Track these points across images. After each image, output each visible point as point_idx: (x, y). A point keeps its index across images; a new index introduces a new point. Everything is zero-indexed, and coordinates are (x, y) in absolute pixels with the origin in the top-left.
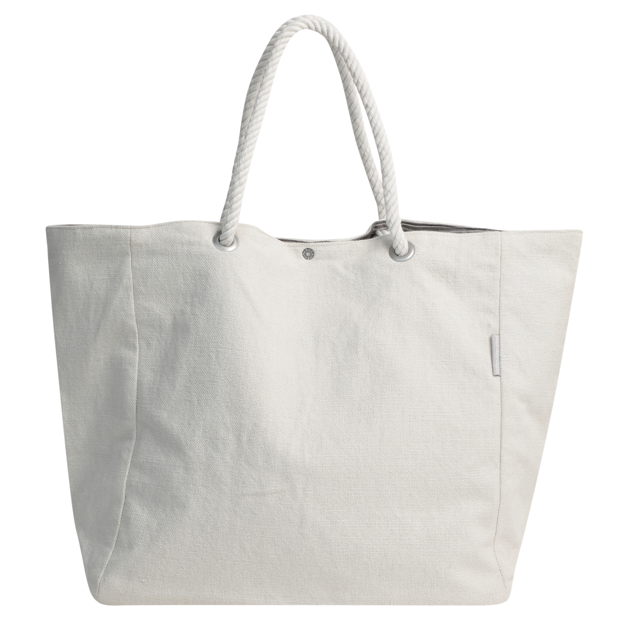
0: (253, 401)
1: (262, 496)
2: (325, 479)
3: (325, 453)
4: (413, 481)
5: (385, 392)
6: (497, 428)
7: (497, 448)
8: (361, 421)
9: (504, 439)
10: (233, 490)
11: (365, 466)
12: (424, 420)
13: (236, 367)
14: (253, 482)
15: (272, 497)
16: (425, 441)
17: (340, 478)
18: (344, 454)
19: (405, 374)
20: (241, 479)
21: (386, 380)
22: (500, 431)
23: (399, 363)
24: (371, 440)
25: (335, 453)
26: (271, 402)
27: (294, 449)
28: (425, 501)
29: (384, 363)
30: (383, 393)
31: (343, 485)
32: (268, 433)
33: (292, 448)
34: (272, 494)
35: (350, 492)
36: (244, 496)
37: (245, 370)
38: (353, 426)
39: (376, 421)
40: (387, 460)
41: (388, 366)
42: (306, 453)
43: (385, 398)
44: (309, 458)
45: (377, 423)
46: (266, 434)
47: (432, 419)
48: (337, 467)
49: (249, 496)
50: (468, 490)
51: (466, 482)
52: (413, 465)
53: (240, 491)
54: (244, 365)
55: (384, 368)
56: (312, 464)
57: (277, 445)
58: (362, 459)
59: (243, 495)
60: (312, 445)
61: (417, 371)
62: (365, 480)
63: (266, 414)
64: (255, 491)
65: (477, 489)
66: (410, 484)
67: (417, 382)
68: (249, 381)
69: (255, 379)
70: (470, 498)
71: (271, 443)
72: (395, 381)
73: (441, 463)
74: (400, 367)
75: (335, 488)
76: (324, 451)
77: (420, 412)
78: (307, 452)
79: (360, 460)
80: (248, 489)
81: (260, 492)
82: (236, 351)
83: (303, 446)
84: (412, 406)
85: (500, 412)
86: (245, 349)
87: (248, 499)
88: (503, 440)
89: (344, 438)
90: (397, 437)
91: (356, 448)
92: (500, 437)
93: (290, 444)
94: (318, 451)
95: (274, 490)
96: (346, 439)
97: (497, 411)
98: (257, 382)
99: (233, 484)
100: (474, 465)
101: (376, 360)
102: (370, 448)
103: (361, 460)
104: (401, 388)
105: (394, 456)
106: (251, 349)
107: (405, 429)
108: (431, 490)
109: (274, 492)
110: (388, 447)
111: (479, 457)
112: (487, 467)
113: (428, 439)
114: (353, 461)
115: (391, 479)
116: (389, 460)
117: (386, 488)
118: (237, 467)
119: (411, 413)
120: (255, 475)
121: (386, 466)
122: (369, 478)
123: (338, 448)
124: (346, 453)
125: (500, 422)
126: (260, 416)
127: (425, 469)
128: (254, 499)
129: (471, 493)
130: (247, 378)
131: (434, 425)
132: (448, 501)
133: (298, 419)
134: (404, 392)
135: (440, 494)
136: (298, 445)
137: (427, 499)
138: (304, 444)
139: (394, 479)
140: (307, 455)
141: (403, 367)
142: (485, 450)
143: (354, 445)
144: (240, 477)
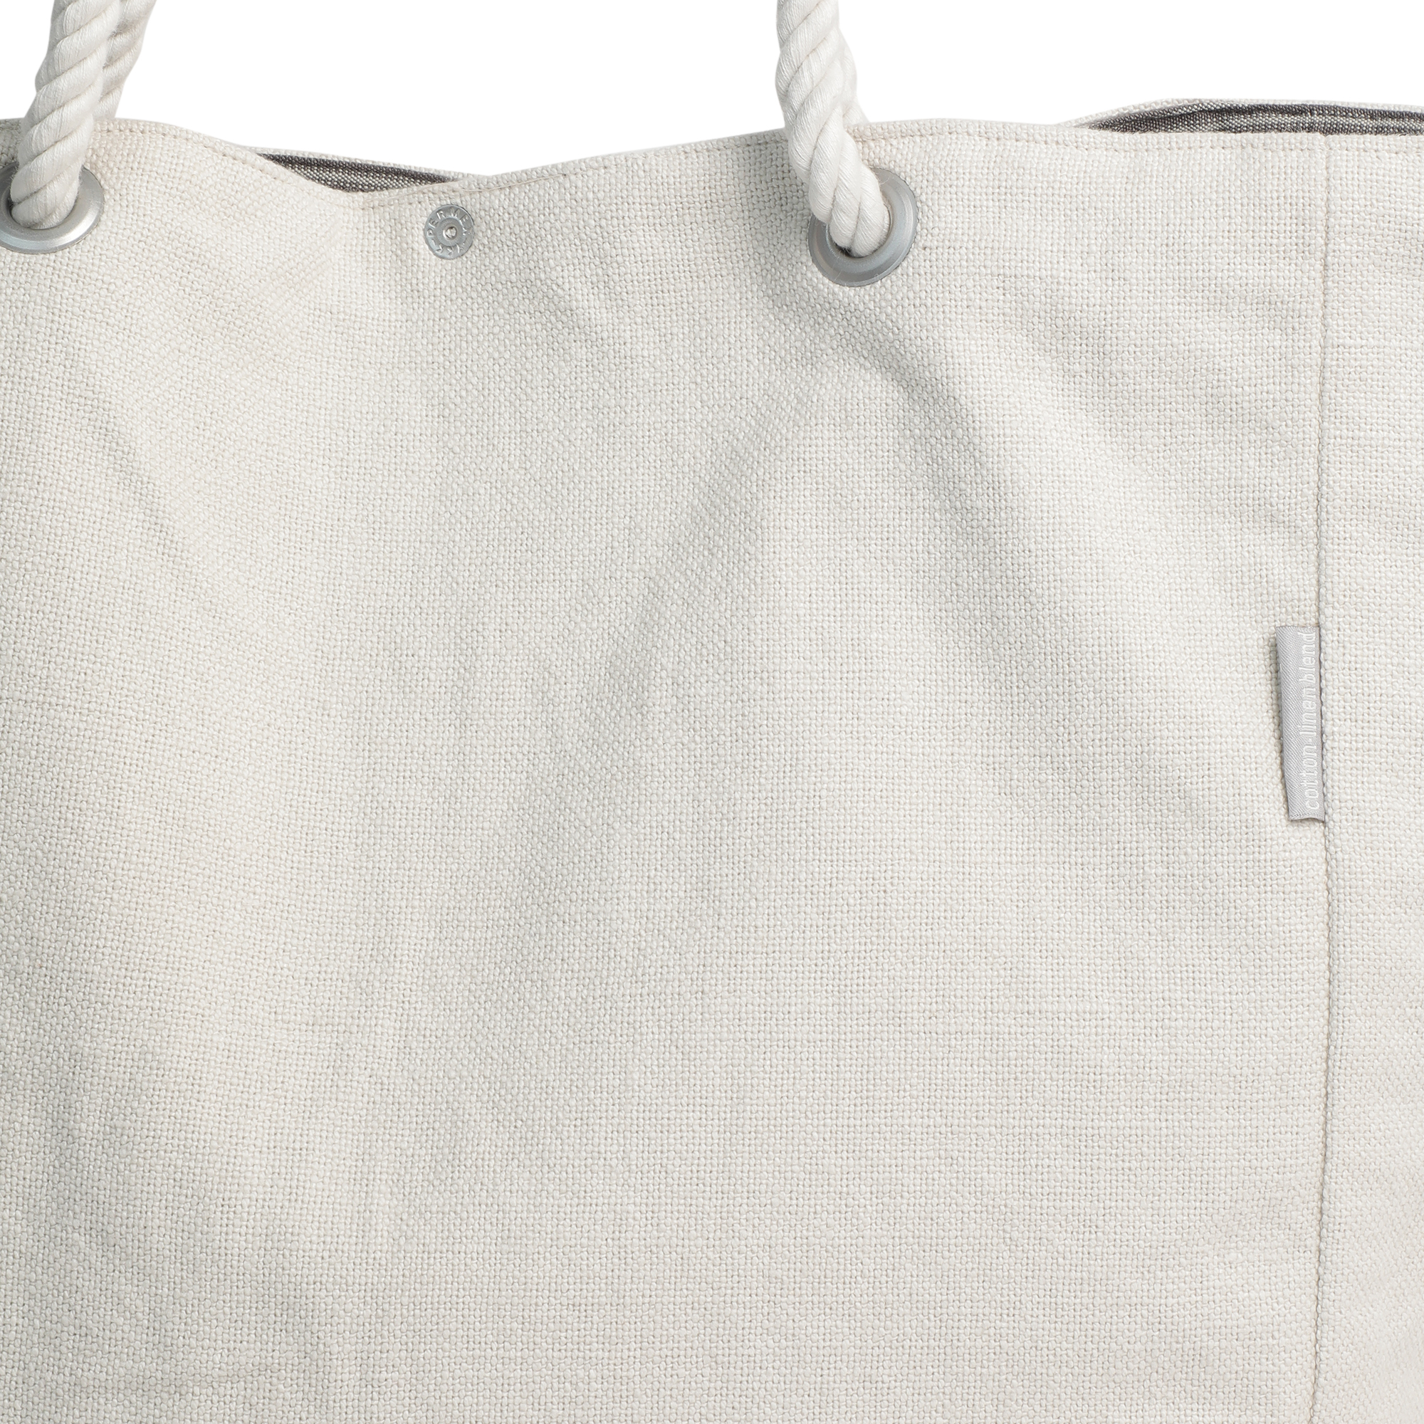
0: (141, 947)
1: (169, 1392)
2: (466, 1312)
3: (466, 1189)
4: (882, 1317)
5: (760, 897)
6: (1305, 1068)
7: (1301, 1161)
8: (641, 1034)
9: (1341, 1116)
10: (32, 1366)
11: (654, 1249)
12: (940, 1032)
13: (60, 789)
14: (126, 1328)
15: (215, 1398)
16: (943, 1129)
17: (536, 1304)
18: (557, 1194)
19: (860, 816)
20: (72, 1314)
21: (767, 839)
22: (1323, 1079)
23: (833, 761)
24: (684, 1128)
25: (514, 1188)
26: (221, 954)
27: (321, 1174)
28: (940, 1409)
29: (762, 760)
30: (753, 904)
31: (550, 1340)
32: (202, 1097)
33: (316, 1166)
34: (215, 1385)
35: (581, 1373)
36: (84, 1396)
37: (104, 801)
38: (605, 1057)
39: (712, 1035)
40: (757, 1221)
41: (781, 774)
42: (379, 1192)
43: (759, 924)
44: (393, 1216)
45: (715, 1046)
46: (194, 1102)
47: (976, 1029)
48: (523, 1256)
49: (110, 1396)
50: (1149, 1359)
51: (1139, 1319)
52: (884, 1241)
53: (67, 1371)
54: (100, 781)
55: (763, 781)
56: (402, 1241)
57: (246, 1154)
58: (638, 1215)
59: (78, 1389)
60: (410, 1152)
61: (914, 800)
62: (652, 1312)
63: (195, 1010)
64: (135, 1371)
65: (1191, 1352)
66: (870, 1331)
67: (911, 852)
68: (122, 856)
69: (149, 848)
70: (1159, 1395)
71: (215, 1144)
72: (811, 844)
73: (1015, 1235)
74: (837, 779)
75: (512, 1353)
76: (461, 1182)
77: (920, 996)
78: (383, 1188)
79: (631, 1221)
80: (105, 1362)
81: (159, 1375)
82: (64, 715)
83: (367, 1157)
84: (886, 967)
85: (1323, 993)
86: (104, 708)
87: (102, 1408)
88: (1335, 1121)
89: (560, 1115)
90: (809, 1114)
91: (614, 1162)
92: (1322, 1106)
93: (304, 1152)
94: (437, 1183)
95: (224, 1366)
96: (567, 1122)
97: (1306, 988)
98: (158, 862)
99: (35, 1338)
100: (1178, 1243)
101: (729, 744)
102: (678, 1162)
103: (634, 1219)
104: (834, 881)
105: (794, 1202)
106: (136, 707)
107: (848, 1075)
108: (967, 1356)
109: (221, 1373)
110: (764, 1161)
111: (1204, 1205)
112: (1245, 1250)
113: (956, 1121)
114: (598, 1228)
115: (778, 1310)
116: (768, 1222)
117: (752, 1352)
118: (51, 1260)
119: (879, 1000)
120: (134, 1296)
121: (755, 1248)
122: (671, 1306)
123: (527, 1163)
124: (564, 1188)
125: (1322, 1036)
126: (169, 1019)
127: (940, 1260)
128: (133, 1409)
129: (1161, 1371)
130: (115, 839)
131: (987, 1054)
132: (1050, 1408)
133: (355, 1029)
134: (851, 901)
135: (1010, 1377)
136: (343, 1155)
137: (947, 1402)
138: (373, 1151)
139: (791, 1311)
140: (382, 1201)
141: (849, 779)
142: (1235, 1171)
143: (602, 1149)
144: (66, 1307)
